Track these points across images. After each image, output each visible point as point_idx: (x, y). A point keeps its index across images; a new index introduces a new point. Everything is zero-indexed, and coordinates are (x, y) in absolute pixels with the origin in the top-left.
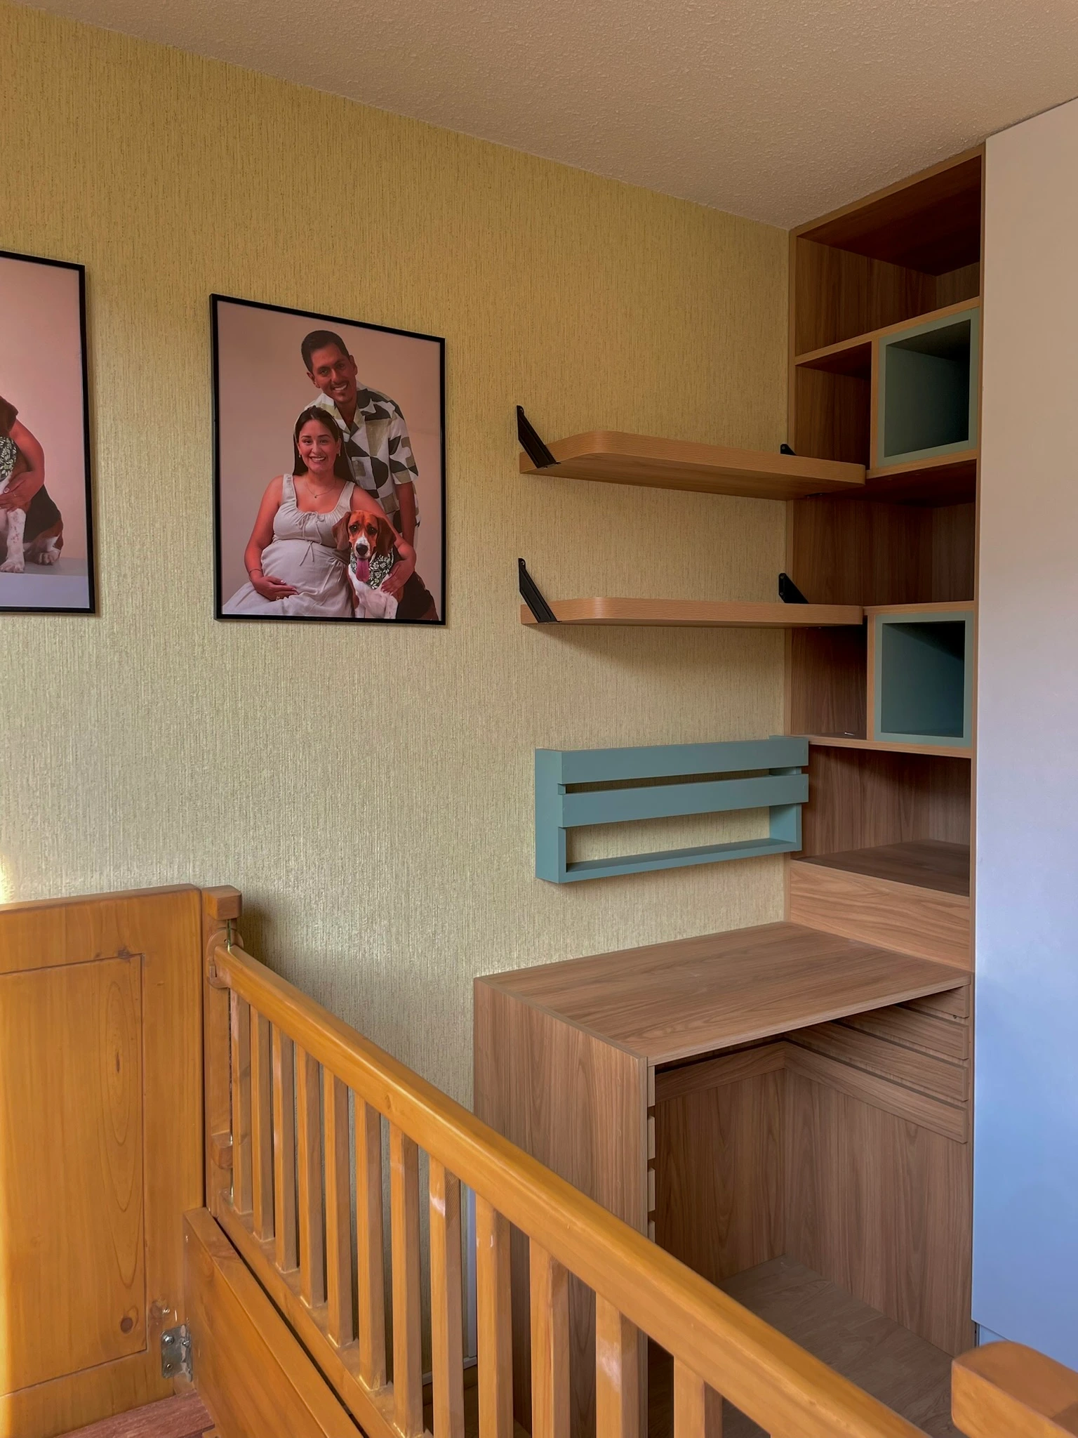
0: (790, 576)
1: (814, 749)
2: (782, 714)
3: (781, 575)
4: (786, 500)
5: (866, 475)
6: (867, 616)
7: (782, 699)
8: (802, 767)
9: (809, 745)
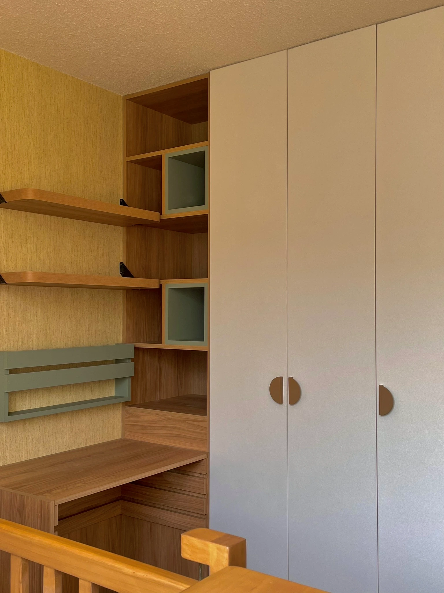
0: (125, 264)
1: (137, 349)
2: (121, 332)
3: (121, 263)
4: (123, 226)
5: (160, 217)
6: (161, 284)
7: (122, 325)
8: (131, 358)
9: (135, 348)
